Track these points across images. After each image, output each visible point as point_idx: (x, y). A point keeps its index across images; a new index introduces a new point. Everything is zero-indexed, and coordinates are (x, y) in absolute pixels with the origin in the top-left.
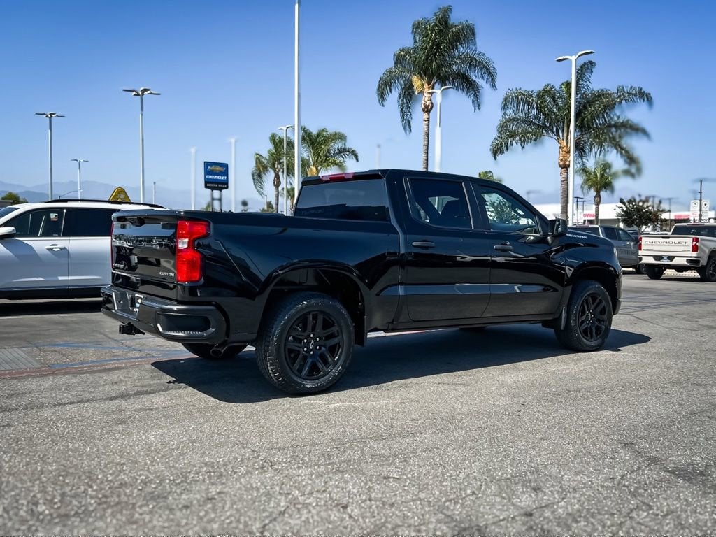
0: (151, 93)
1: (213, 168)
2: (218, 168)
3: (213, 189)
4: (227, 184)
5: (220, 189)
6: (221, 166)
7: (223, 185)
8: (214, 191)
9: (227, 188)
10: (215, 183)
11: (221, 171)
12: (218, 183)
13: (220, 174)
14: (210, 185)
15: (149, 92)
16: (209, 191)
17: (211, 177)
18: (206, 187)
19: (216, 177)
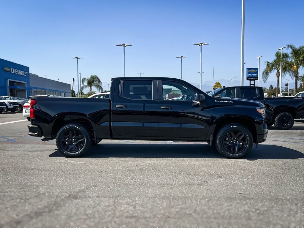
0: (205, 44)
1: (251, 71)
2: (253, 71)
3: (250, 80)
4: (258, 77)
5: (254, 80)
6: (254, 70)
7: (256, 78)
8: (251, 81)
9: (257, 79)
10: (252, 77)
11: (254, 72)
12: (253, 77)
13: (255, 73)
14: (249, 78)
15: (204, 44)
16: (249, 81)
17: (250, 75)
18: (247, 79)
19: (252, 74)
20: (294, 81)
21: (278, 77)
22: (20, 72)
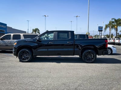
3: (100, 31)
9: (102, 31)
20: (116, 32)
21: (110, 30)
22: (2, 26)
